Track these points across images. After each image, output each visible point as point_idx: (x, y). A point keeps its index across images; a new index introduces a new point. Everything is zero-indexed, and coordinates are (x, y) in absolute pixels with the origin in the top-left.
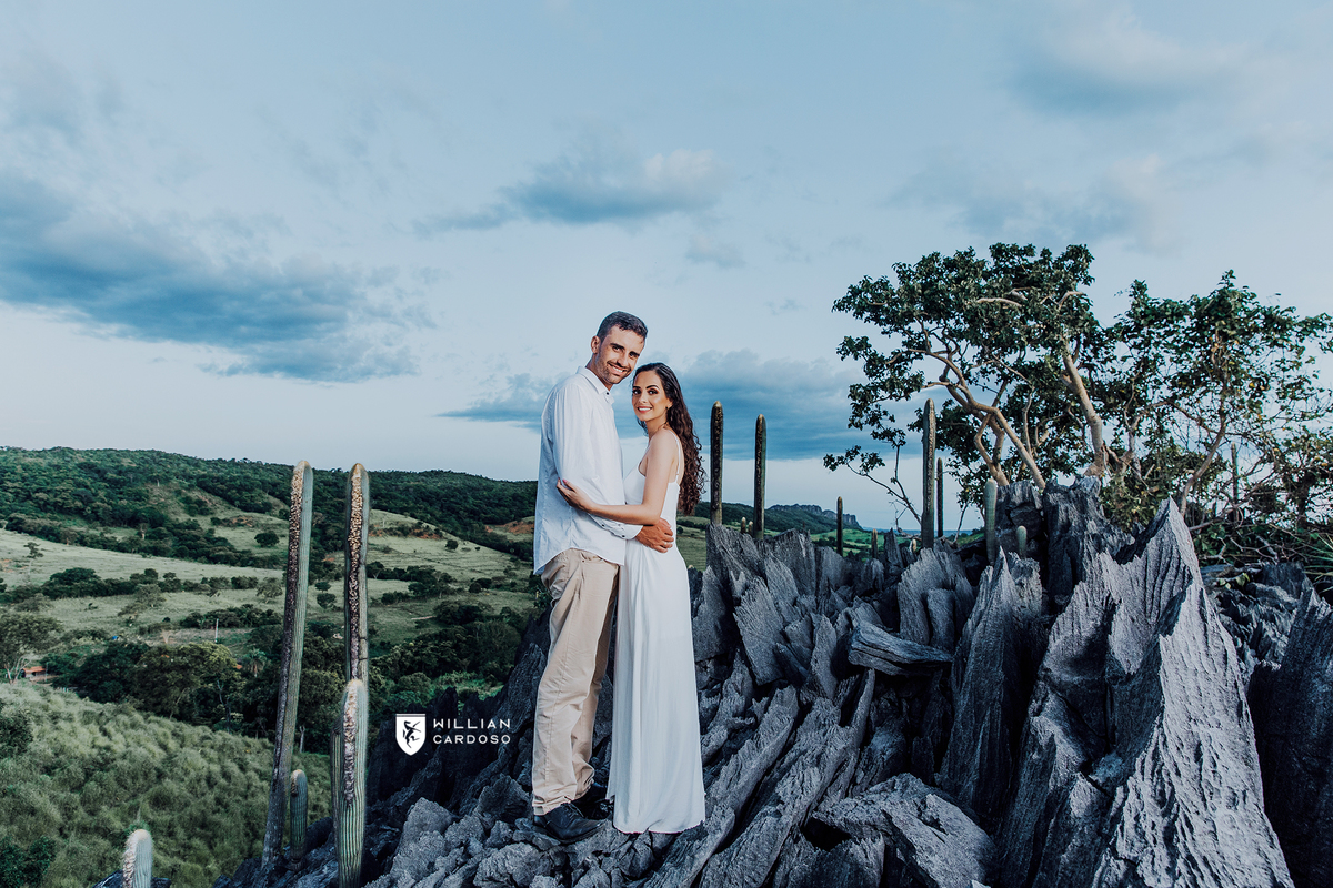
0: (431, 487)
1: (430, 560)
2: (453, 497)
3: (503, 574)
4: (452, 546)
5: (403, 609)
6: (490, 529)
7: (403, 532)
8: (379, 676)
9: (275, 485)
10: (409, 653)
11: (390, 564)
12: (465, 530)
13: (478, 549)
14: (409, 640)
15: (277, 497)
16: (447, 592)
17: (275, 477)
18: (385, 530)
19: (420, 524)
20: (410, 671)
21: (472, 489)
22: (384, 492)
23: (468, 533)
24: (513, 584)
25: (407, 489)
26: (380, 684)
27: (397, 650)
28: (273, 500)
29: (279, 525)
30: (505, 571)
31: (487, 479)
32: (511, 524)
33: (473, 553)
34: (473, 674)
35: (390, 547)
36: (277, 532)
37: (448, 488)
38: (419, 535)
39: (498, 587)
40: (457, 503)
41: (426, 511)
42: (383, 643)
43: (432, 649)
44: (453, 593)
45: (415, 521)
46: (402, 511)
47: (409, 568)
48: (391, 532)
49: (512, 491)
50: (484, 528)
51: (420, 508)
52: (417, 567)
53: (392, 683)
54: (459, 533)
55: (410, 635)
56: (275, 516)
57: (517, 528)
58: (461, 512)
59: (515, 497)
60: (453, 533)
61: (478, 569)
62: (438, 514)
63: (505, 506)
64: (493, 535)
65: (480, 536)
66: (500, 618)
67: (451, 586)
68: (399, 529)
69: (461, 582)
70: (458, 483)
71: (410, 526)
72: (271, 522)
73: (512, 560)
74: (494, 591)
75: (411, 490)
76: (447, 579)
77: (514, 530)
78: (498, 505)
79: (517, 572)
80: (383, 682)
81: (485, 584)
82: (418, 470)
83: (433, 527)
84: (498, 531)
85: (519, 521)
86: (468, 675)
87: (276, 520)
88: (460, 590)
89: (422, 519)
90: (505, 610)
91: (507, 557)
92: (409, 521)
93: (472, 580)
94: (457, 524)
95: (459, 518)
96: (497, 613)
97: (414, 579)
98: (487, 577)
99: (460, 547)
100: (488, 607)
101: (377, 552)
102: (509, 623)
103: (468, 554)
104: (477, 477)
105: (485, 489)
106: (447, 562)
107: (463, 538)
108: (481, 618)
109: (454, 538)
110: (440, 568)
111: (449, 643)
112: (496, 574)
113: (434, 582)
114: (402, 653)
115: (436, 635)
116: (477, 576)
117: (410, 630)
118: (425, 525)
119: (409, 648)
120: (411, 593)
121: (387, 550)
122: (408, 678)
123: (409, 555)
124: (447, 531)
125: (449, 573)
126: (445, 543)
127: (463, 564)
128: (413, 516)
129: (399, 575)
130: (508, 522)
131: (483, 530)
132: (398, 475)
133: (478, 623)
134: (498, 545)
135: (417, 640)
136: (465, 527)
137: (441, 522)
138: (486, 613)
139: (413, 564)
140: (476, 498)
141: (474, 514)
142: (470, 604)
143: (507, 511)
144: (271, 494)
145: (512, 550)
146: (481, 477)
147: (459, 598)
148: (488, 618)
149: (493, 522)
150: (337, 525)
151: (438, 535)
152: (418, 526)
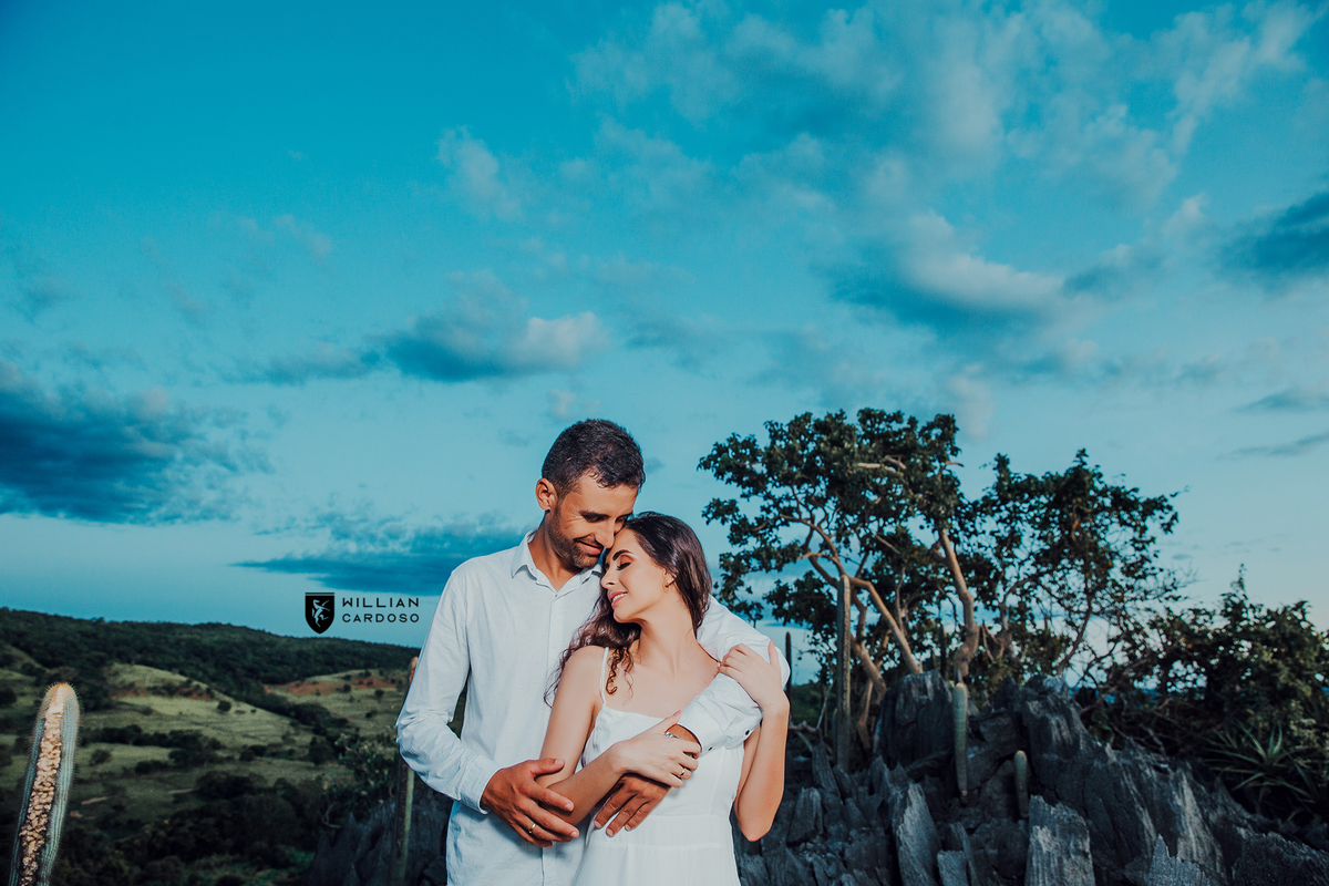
0: (206, 641)
1: (197, 724)
2: (230, 652)
3: (279, 740)
4: (224, 707)
5: (160, 780)
6: (269, 690)
7: (169, 691)
8: (122, 862)
9: (21, 635)
10: (162, 833)
11: (150, 727)
12: (241, 689)
13: (253, 711)
14: (164, 817)
15: (22, 649)
16: (215, 760)
17: (22, 626)
18: (149, 689)
19: (189, 682)
20: (160, 854)
21: (252, 644)
22: (152, 645)
23: (244, 693)
24: (291, 752)
25: (178, 642)
26: (121, 871)
27: (148, 829)
28: (15, 652)
29: (20, 681)
30: (284, 737)
31: (270, 634)
32: (293, 684)
33: (248, 717)
34: (237, 856)
35: (153, 707)
36: (16, 690)
37: (226, 643)
38: (187, 695)
39: (274, 755)
40: (234, 660)
41: (198, 668)
42: (131, 822)
43: (191, 829)
44: (221, 761)
45: (184, 679)
46: (169, 667)
47: (173, 733)
48: (155, 691)
49: (297, 648)
50: (262, 688)
51: (192, 664)
52: (181, 732)
53: (137, 870)
54: (234, 693)
55: (164, 811)
56: (16, 671)
57: (300, 688)
58: (238, 670)
59: (300, 654)
60: (227, 693)
61: (252, 734)
62: (212, 671)
63: (288, 664)
64: (273, 696)
65: (257, 697)
66: (273, 791)
67: (220, 753)
68: (164, 688)
69: (232, 750)
70: (237, 637)
71: (177, 684)
72: (10, 678)
73: (292, 724)
74: (268, 759)
75: (183, 643)
76: (216, 745)
77: (296, 690)
78: (281, 663)
79: (296, 738)
80: (126, 868)
81: (258, 751)
82: (192, 623)
83: (204, 686)
84: (279, 692)
85: (303, 681)
86: (231, 858)
87: (17, 676)
88: (230, 759)
89: (193, 677)
90: (281, 781)
91: (286, 721)
92: (177, 678)
93: (245, 747)
94: (232, 683)
95: (235, 677)
96: (271, 784)
97: (177, 745)
98: (262, 744)
99: (233, 709)
100: (260, 778)
101: (136, 714)
102: (284, 797)
103: (241, 718)
104: (259, 631)
105: (267, 644)
106: (216, 725)
107: (238, 699)
108: (252, 791)
109: (227, 699)
110: (209, 733)
111: (211, 821)
112: (272, 740)
113: (200, 749)
114: (154, 834)
115: (196, 812)
116: (250, 742)
117: (165, 805)
118: (195, 683)
119: (163, 827)
120: (171, 762)
121: (147, 711)
122: (158, 863)
123: (173, 718)
124: (220, 691)
125: (220, 739)
126: (216, 704)
127: (236, 728)
128: (182, 673)
129: (159, 740)
130: (289, 681)
131: (262, 691)
132: (170, 627)
133: (248, 797)
134: (277, 708)
135: (174, 817)
136: (242, 686)
137: (213, 679)
138: (258, 784)
139: (177, 728)
140: (255, 654)
141: (252, 672)
142: (239, 774)
143: (290, 669)
144: (16, 645)
145: (293, 714)
146: (263, 632)
147: (229, 767)
148: (260, 790)
149: (274, 682)
150: (92, 681)
151: (210, 695)
152: (187, 684)
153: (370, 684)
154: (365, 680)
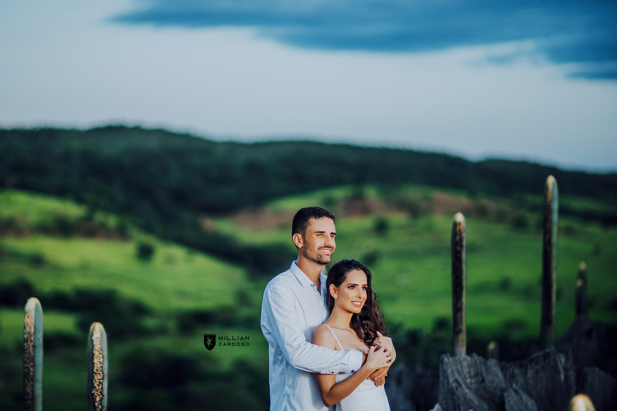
3: (231, 300)
4: (145, 253)
6: (210, 224)
7: (62, 228)
11: (46, 283)
18: (35, 226)
19: (92, 214)
22: (29, 160)
25: (67, 157)
32: (244, 214)
40: (151, 179)
44: (150, 333)
46: (60, 193)
48: (44, 229)
50: (201, 222)
54: (158, 230)
57: (257, 220)
58: (160, 194)
60: (147, 230)
63: (233, 182)
66: (228, 378)
67: (148, 322)
68: (55, 224)
69: (165, 316)
70: (152, 144)
71: (74, 218)
77: (250, 222)
78: (222, 181)
83: (112, 221)
84: (224, 227)
88: (162, 330)
89: (94, 207)
91: (241, 272)
92: (72, 210)
94: (153, 214)
99: (160, 255)
103: (172, 268)
107: (164, 239)
108: (203, 378)
109: (149, 240)
110: (128, 291)
116: (189, 305)
118: (99, 217)
121: (37, 261)
124: (136, 227)
126: (134, 248)
127: (166, 283)
128: (78, 201)
130: (240, 209)
131: (198, 225)
134: (226, 252)
141: (181, 197)
142: (180, 353)
149: (217, 211)
151: (121, 234)
152: (88, 219)
153: (365, 211)
154: (357, 205)
